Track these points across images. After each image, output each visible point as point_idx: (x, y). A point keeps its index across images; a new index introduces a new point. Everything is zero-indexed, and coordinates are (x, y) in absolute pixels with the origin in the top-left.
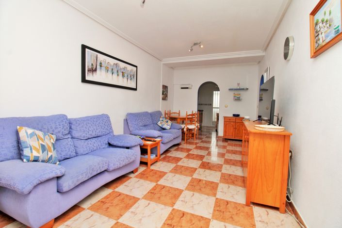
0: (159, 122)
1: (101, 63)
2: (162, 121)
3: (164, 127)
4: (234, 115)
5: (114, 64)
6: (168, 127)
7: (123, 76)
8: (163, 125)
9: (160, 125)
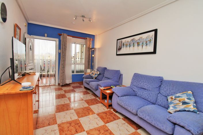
1: (123, 44)
5: (131, 40)
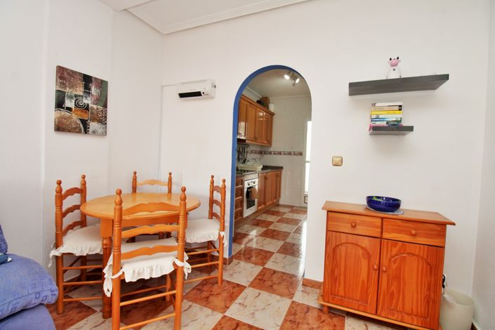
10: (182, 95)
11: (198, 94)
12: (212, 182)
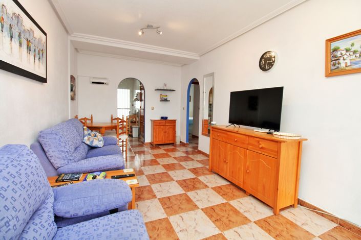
0: (86, 138)
2: (89, 134)
3: (94, 145)
4: (162, 118)
6: (101, 144)
7: (29, 49)
8: (92, 142)
9: (88, 143)
10: (93, 83)
11: (103, 83)
12: (112, 117)
